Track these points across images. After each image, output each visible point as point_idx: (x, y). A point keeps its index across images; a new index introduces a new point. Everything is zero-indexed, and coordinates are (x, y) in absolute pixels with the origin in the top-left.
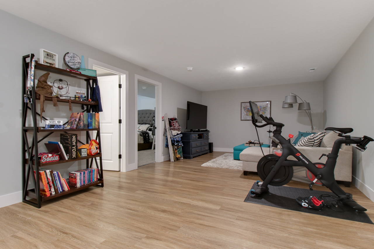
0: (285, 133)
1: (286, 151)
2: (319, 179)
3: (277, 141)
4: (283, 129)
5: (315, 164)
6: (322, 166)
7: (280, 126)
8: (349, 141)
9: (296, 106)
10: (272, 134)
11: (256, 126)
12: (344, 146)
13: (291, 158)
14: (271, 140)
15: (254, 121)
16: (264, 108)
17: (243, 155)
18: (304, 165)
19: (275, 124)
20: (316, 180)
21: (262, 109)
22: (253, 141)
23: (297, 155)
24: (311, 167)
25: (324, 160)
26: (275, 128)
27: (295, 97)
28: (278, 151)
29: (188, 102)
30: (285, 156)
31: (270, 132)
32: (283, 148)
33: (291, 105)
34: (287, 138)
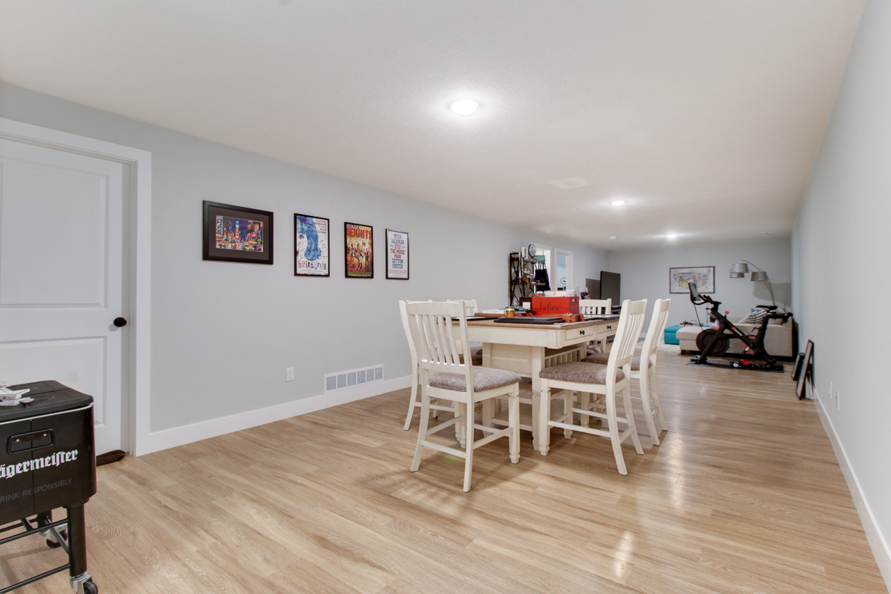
0: (721, 311)
1: (722, 325)
2: (751, 348)
3: (714, 317)
4: (720, 306)
5: (747, 336)
6: (754, 338)
7: (716, 304)
8: (775, 316)
9: (748, 276)
10: (710, 311)
11: (695, 304)
12: (770, 320)
13: (727, 331)
14: (709, 317)
15: (693, 299)
16: (704, 276)
17: (680, 333)
18: (738, 336)
19: (712, 302)
20: (748, 348)
21: (702, 278)
22: (689, 322)
23: (733, 328)
24: (745, 339)
25: (756, 333)
26: (712, 306)
27: (746, 265)
28: (716, 325)
29: (601, 272)
30: (721, 330)
31: (707, 309)
32: (720, 323)
33: (741, 275)
34: (723, 315)
